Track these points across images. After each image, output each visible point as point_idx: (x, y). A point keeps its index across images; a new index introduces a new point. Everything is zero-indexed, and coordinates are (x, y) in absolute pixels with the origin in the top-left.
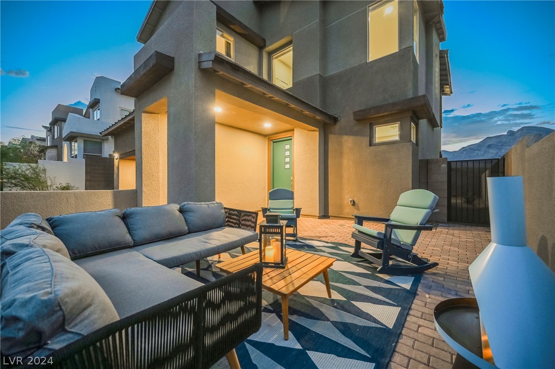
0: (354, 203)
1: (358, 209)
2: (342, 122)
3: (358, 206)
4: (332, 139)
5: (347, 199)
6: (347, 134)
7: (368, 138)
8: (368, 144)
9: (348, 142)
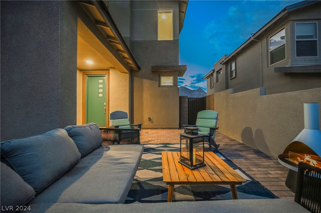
0: (150, 119)
1: (152, 122)
2: (143, 71)
3: (152, 121)
4: (136, 80)
5: (146, 117)
6: (146, 78)
7: (158, 83)
8: (158, 86)
9: (147, 83)
